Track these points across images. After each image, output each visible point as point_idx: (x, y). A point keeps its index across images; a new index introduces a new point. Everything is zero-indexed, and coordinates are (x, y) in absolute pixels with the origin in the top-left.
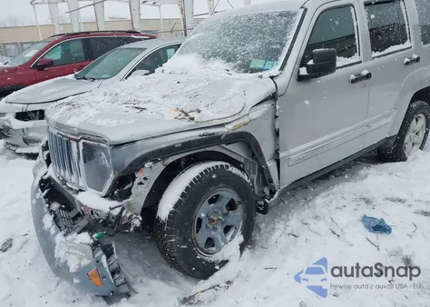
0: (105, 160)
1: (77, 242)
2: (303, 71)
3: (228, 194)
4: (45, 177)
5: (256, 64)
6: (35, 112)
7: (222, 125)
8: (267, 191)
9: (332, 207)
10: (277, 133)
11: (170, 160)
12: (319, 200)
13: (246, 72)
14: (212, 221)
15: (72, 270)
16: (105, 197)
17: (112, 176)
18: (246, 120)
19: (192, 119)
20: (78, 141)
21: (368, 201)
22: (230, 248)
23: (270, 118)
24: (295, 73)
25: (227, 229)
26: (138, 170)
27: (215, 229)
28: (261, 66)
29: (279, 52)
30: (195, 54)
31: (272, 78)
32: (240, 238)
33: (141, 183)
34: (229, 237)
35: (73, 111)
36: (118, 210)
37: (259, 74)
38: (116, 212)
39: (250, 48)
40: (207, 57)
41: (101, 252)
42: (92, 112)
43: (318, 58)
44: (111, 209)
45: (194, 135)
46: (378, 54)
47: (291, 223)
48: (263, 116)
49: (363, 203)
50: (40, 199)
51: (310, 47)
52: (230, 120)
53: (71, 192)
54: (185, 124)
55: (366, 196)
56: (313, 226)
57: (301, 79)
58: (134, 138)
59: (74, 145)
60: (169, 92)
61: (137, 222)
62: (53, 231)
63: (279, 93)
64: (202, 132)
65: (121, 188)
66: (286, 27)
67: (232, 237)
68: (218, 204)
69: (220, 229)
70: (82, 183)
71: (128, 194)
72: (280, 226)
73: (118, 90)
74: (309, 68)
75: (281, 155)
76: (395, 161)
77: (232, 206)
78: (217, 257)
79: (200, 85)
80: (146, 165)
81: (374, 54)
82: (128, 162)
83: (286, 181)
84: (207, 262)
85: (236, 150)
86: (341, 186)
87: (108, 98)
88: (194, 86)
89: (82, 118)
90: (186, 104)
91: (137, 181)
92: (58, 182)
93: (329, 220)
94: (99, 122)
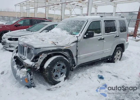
0: (32, 52)
1: (23, 71)
2: (85, 36)
3: (63, 64)
4: (16, 56)
5: (74, 33)
6: (14, 38)
7: (63, 47)
8: (73, 65)
9: (91, 72)
10: (77, 50)
11: (49, 54)
12: (88, 70)
13: (71, 35)
14: (58, 71)
15: (21, 77)
16: (31, 61)
17: (34, 56)
18: (69, 46)
19: (56, 44)
20: (26, 47)
21: (101, 72)
22: (62, 78)
23: (76, 46)
24: (83, 36)
25: (62, 74)
26: (40, 55)
27: (58, 73)
28: (75, 34)
29: (80, 31)
30: (60, 28)
31: (77, 37)
32: (65, 76)
33: (41, 59)
34: (62, 75)
35: (26, 39)
36: (34, 65)
37: (74, 35)
38: (33, 65)
39: (73, 29)
40: (63, 29)
41: (29, 74)
42: (31, 40)
43: (89, 33)
44: (32, 64)
45: (55, 48)
46: (107, 34)
47: (79, 74)
48: (74, 46)
49: (100, 72)
50: (14, 61)
51: (88, 30)
52: (65, 46)
53: (22, 60)
54: (53, 45)
55: (101, 70)
56: (84, 76)
57: (84, 38)
58: (40, 47)
59: (25, 48)
60: (51, 37)
61: (38, 68)
62: (16, 69)
63: (78, 41)
64: (57, 48)
65: (35, 59)
66: (82, 25)
67: (63, 76)
68: (60, 66)
69: (60, 73)
70: (26, 57)
71: (37, 61)
72: (76, 75)
73: (38, 36)
74: (87, 35)
75: (78, 56)
76: (111, 63)
77: (63, 67)
78: (58, 80)
79: (60, 36)
80: (42, 54)
81: (106, 34)
82: (38, 53)
83: (79, 63)
84: (55, 81)
85: (66, 54)
86: (95, 67)
87: (35, 37)
88: (57, 37)
89: (28, 41)
90: (55, 41)
91: (40, 58)
92: (19, 57)
93: (89, 75)
94: (32, 43)
